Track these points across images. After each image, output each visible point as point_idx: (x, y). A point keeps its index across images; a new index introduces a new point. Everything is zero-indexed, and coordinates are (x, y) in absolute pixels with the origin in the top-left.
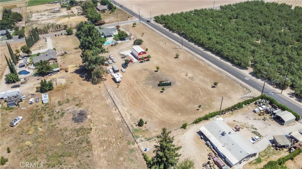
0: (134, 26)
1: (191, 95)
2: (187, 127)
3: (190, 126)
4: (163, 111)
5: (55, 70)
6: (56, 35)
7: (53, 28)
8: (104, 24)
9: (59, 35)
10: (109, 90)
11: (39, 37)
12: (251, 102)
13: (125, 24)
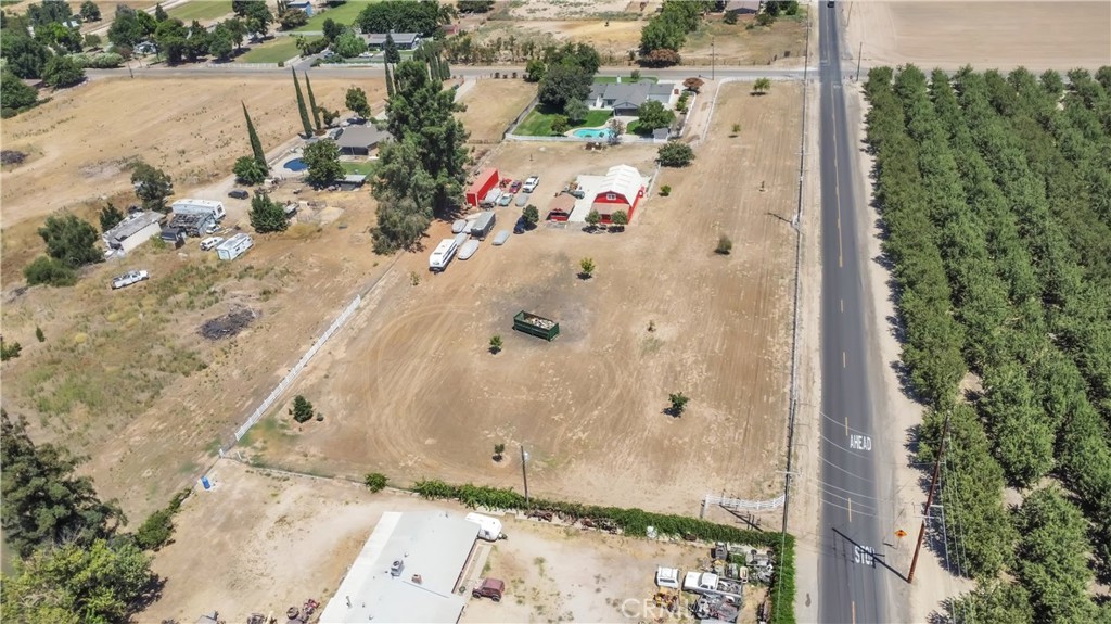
0: (759, 91)
1: (555, 403)
2: (387, 490)
3: (399, 492)
4: (409, 407)
5: (350, 178)
6: (497, 76)
7: (511, 50)
8: (673, 64)
9: (505, 77)
10: (381, 283)
11: (448, 71)
12: (703, 537)
13: (739, 78)
